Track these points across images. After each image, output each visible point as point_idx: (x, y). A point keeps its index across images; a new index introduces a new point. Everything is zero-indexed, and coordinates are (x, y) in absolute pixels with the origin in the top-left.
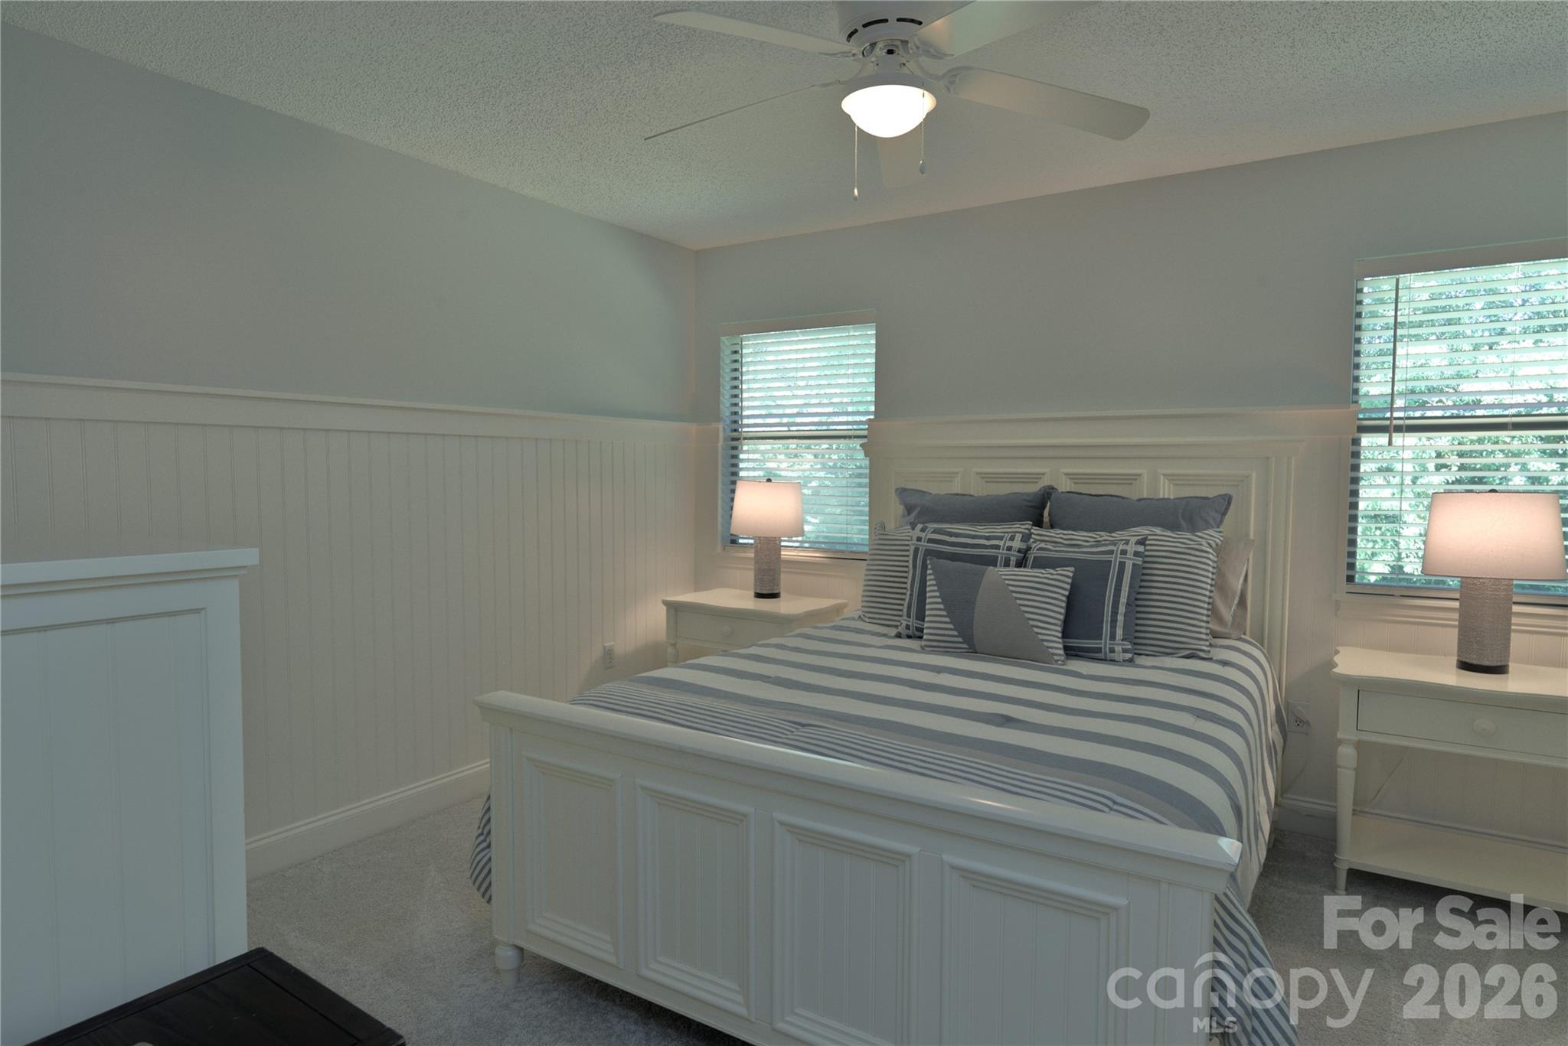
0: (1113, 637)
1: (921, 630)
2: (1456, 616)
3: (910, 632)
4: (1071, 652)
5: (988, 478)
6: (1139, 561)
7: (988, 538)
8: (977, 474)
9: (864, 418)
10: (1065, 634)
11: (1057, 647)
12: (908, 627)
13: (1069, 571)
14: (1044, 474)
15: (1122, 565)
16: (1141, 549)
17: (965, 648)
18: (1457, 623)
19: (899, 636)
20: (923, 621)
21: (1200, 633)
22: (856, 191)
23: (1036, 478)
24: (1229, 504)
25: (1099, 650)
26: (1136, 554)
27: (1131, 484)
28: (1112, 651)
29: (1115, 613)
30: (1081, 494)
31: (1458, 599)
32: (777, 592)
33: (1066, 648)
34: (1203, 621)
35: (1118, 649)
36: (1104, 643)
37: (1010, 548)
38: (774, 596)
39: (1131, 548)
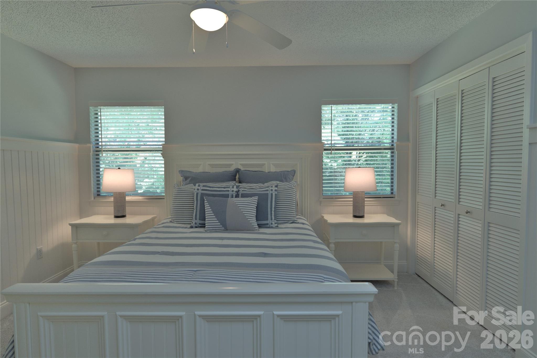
0: (272, 219)
1: (205, 224)
2: (352, 202)
3: (197, 225)
4: (260, 226)
5: (212, 166)
6: (276, 193)
7: (224, 188)
8: (209, 164)
9: (161, 143)
10: (257, 220)
11: (255, 224)
12: (196, 223)
13: (256, 198)
14: (233, 164)
15: (272, 194)
16: (276, 188)
17: (223, 229)
18: (352, 205)
19: (192, 227)
20: (205, 220)
21: (294, 215)
22: (194, 50)
23: (230, 166)
24: (295, 173)
25: (268, 224)
26: (276, 190)
27: (262, 167)
28: (272, 224)
29: (271, 211)
30: (249, 171)
31: (352, 198)
32: (125, 215)
33: (258, 225)
34: (294, 211)
35: (273, 223)
36: (269, 222)
37: (233, 191)
38: (124, 216)
39: (274, 188)
